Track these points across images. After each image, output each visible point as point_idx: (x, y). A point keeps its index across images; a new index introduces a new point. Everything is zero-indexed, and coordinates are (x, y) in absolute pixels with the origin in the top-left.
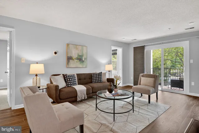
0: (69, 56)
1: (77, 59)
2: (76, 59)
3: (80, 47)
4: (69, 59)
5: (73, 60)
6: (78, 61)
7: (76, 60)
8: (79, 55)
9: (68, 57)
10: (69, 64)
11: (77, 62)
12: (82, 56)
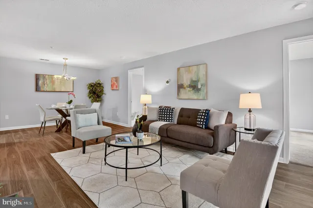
0: (179, 83)
1: (190, 86)
2: (188, 87)
3: (195, 68)
4: (180, 87)
5: (184, 88)
6: (192, 89)
7: (189, 89)
8: (192, 81)
9: (178, 85)
10: (179, 94)
11: (189, 91)
12: (197, 81)
